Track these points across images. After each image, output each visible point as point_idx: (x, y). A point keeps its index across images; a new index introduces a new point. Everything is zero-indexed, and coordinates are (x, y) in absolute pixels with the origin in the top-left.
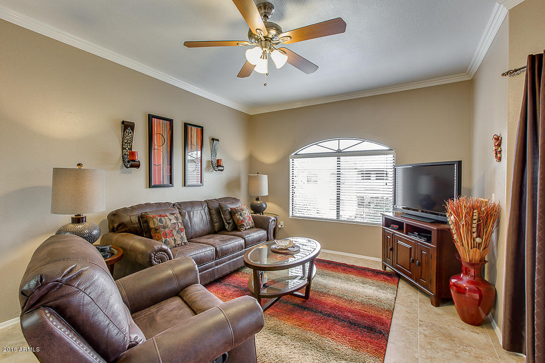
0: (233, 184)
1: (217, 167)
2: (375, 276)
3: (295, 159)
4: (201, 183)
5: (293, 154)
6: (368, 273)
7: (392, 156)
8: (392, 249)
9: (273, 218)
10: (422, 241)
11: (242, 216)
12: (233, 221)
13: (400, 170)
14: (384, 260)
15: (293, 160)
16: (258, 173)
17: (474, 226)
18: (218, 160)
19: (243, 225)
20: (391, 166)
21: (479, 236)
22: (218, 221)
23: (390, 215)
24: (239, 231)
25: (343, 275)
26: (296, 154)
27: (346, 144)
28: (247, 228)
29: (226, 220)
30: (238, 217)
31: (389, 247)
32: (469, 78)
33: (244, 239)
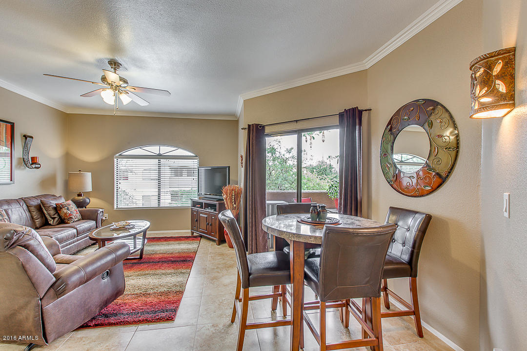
0: (48, 182)
1: (32, 164)
2: (187, 239)
3: (119, 159)
4: (11, 180)
5: (117, 155)
6: (182, 239)
7: (197, 161)
8: (197, 221)
9: (101, 210)
10: (212, 211)
11: (69, 210)
12: (59, 215)
13: (202, 170)
14: (192, 229)
15: (117, 160)
16: (80, 171)
17: (233, 199)
18: (33, 158)
19: (72, 218)
20: (196, 166)
21: (235, 204)
22: (39, 217)
23: (196, 199)
24: (67, 223)
25: (165, 243)
26: (120, 155)
27: (165, 150)
28: (75, 220)
29: (50, 215)
30: (65, 211)
31: (195, 220)
32: (236, 119)
33: (76, 228)
